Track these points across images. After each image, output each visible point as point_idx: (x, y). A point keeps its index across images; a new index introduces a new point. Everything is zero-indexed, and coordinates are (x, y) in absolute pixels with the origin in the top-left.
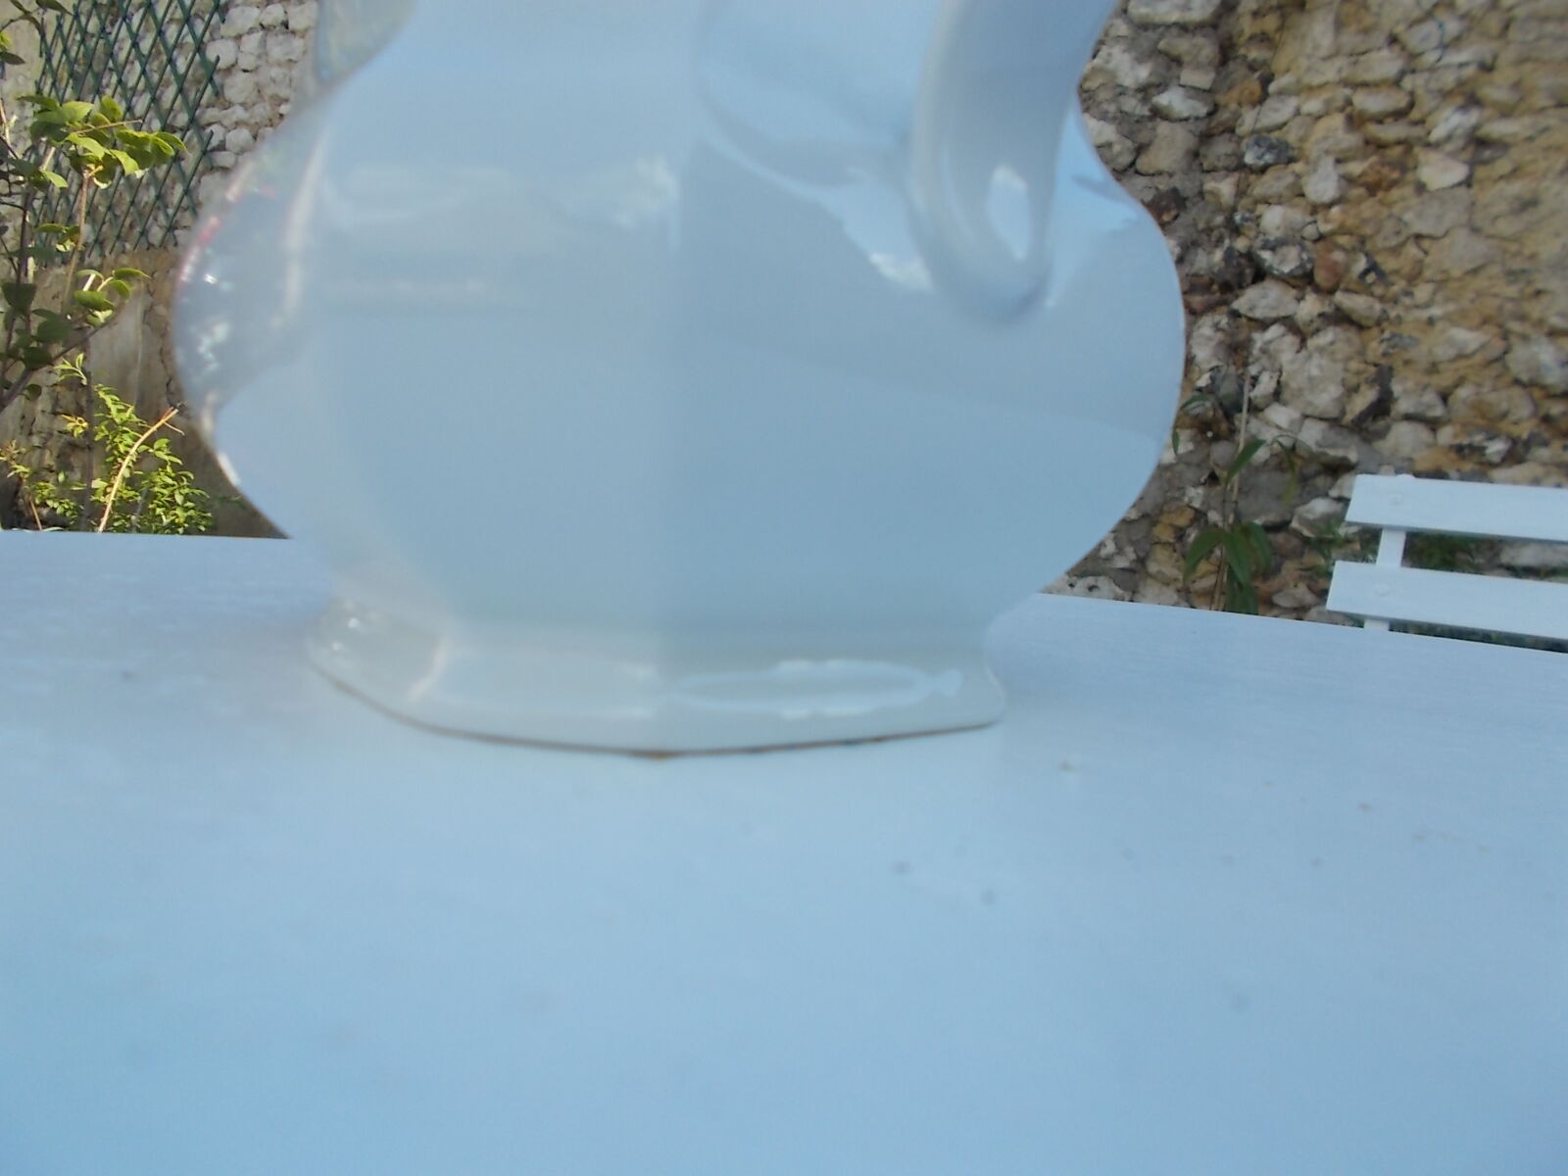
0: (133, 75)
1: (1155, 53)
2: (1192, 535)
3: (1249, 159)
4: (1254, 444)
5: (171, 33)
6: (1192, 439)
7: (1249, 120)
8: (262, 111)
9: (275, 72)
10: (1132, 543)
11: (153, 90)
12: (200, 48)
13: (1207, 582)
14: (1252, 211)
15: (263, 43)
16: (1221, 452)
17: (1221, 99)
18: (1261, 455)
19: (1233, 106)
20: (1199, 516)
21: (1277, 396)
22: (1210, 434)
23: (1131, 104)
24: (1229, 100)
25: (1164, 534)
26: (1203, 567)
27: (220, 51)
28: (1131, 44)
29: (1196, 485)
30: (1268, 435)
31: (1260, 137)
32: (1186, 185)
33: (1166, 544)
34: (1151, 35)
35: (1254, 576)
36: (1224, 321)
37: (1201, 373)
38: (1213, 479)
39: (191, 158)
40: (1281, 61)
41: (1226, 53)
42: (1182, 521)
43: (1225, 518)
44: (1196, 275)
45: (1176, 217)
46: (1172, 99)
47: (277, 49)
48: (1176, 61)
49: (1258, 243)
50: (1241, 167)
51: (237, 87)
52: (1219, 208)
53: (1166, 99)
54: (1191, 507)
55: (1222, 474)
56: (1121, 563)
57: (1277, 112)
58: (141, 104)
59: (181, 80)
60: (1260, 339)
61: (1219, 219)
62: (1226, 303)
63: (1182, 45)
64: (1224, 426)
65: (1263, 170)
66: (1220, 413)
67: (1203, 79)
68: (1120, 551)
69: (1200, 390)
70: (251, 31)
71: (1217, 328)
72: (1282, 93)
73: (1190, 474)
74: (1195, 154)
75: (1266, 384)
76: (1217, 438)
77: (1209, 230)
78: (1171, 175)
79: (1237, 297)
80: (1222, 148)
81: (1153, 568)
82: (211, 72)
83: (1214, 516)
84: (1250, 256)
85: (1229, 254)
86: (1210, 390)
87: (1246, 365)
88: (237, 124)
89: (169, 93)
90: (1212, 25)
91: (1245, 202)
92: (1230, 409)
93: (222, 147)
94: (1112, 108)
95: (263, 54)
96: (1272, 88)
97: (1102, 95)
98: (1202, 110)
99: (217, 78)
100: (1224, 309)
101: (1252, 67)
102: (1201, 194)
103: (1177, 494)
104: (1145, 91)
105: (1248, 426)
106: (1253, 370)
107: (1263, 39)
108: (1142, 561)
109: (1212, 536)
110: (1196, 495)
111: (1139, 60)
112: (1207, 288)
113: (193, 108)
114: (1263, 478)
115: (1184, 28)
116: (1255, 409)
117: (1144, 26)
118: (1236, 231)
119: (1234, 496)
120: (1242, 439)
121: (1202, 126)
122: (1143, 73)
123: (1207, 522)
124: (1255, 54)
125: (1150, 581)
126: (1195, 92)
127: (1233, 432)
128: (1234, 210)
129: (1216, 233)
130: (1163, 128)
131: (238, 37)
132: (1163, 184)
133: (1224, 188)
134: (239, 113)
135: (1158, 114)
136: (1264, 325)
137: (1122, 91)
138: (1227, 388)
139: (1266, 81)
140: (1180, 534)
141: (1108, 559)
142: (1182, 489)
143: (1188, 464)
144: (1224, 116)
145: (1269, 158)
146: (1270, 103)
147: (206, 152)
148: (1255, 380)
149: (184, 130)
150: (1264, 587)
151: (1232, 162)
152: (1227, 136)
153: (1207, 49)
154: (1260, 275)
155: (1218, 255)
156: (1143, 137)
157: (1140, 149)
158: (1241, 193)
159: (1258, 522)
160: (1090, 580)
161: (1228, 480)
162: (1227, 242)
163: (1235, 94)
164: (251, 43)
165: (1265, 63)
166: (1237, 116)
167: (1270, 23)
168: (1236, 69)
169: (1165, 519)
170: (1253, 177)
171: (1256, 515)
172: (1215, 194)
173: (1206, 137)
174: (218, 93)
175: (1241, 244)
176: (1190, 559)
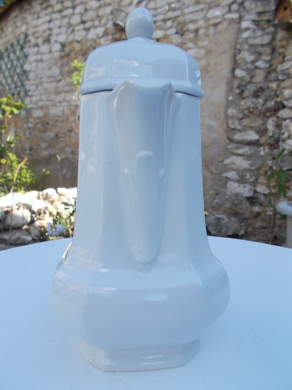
0: (7, 74)
1: (255, 52)
2: (269, 173)
3: (280, 77)
4: (284, 150)
5: (15, 63)
6: (269, 149)
7: (280, 68)
8: (38, 81)
9: (40, 71)
10: (254, 175)
11: (12, 77)
12: (22, 66)
13: (273, 184)
14: (281, 90)
15: (37, 65)
16: (276, 152)
17: (272, 62)
18: (286, 152)
20: (271, 168)
21: (289, 137)
22: (273, 147)
23: (250, 66)
24: (275, 63)
25: (262, 172)
26: (272, 180)
27: (27, 67)
28: (249, 50)
29: (270, 160)
30: (287, 147)
31: (283, 72)
32: (264, 85)
33: (262, 175)
34: (254, 48)
35: (285, 182)
36: (275, 119)
37: (270, 132)
38: (274, 158)
39: (22, 94)
40: (287, 52)
41: (273, 51)
42: (267, 169)
43: (277, 168)
44: (268, 108)
45: (262, 94)
46: (260, 64)
47: (40, 66)
48: (260, 54)
49: (283, 99)
50: (277, 80)
51: (32, 76)
52: (273, 91)
53: (258, 64)
54: (269, 166)
55: (276, 157)
56: (252, 180)
57: (287, 65)
58: (9, 81)
59: (18, 75)
60: (284, 123)
61: (273, 93)
62: (275, 114)
63: (262, 50)
64: (276, 145)
65: (283, 80)
66: (275, 142)
67: (267, 58)
68: (251, 177)
69: (270, 136)
70: (33, 62)
71: (273, 121)
72: (288, 60)
73: (268, 157)
74: (266, 77)
75: (286, 135)
76: (275, 148)
77: (270, 96)
78: (260, 83)
79: (278, 113)
80: (273, 75)
81: (260, 181)
82: (25, 73)
83: (274, 168)
84: (281, 103)
85: (276, 102)
86: (273, 136)
87: (281, 130)
88: (33, 85)
89: (16, 78)
90: (269, 44)
91: (279, 89)
92: (277, 141)
93: (29, 90)
94: (244, 67)
95: (37, 67)
96: (286, 59)
97: (242, 64)
98: (267, 65)
99: (27, 74)
100: (275, 116)
101: (280, 54)
102: (268, 87)
103: (265, 163)
104: (253, 62)
105: (282, 145)
106: (283, 131)
107: (283, 47)
108: (257, 179)
109: (274, 173)
110: (270, 163)
111: (251, 54)
112: (270, 111)
113: (22, 81)
114: (286, 158)
115: (262, 45)
116: (284, 141)
117: (252, 46)
118: (277, 96)
119: (279, 163)
120: (280, 148)
121: (268, 70)
122: (252, 58)
124: (281, 50)
125: (259, 184)
126: (266, 61)
127: (278, 147)
128: (276, 91)
129: (272, 97)
130: (258, 71)
131: (31, 64)
132: (258, 86)
133: (274, 85)
134: (32, 82)
135: (257, 68)
136: (285, 119)
137: (246, 63)
138: (277, 136)
139: (284, 57)
140: (266, 172)
141: (248, 179)
142: (266, 161)
143: (268, 155)
144: (273, 67)
145: (285, 77)
146: (285, 63)
147: (26, 92)
148: (283, 134)
149: (20, 87)
150: (288, 185)
152: (274, 72)
153: (268, 50)
154: (284, 107)
155: (273, 103)
156: (253, 74)
157: (252, 77)
158: (278, 86)
159: (285, 169)
160: (244, 185)
161: (278, 159)
162: (275, 99)
163: (276, 61)
164: (34, 65)
165: (283, 53)
166: (277, 67)
167: (284, 42)
168: (276, 55)
169: (262, 169)
170: (281, 83)
171: (285, 167)
172: (272, 87)
173: (269, 73)
174: (27, 77)
175: (279, 99)
176: (269, 179)
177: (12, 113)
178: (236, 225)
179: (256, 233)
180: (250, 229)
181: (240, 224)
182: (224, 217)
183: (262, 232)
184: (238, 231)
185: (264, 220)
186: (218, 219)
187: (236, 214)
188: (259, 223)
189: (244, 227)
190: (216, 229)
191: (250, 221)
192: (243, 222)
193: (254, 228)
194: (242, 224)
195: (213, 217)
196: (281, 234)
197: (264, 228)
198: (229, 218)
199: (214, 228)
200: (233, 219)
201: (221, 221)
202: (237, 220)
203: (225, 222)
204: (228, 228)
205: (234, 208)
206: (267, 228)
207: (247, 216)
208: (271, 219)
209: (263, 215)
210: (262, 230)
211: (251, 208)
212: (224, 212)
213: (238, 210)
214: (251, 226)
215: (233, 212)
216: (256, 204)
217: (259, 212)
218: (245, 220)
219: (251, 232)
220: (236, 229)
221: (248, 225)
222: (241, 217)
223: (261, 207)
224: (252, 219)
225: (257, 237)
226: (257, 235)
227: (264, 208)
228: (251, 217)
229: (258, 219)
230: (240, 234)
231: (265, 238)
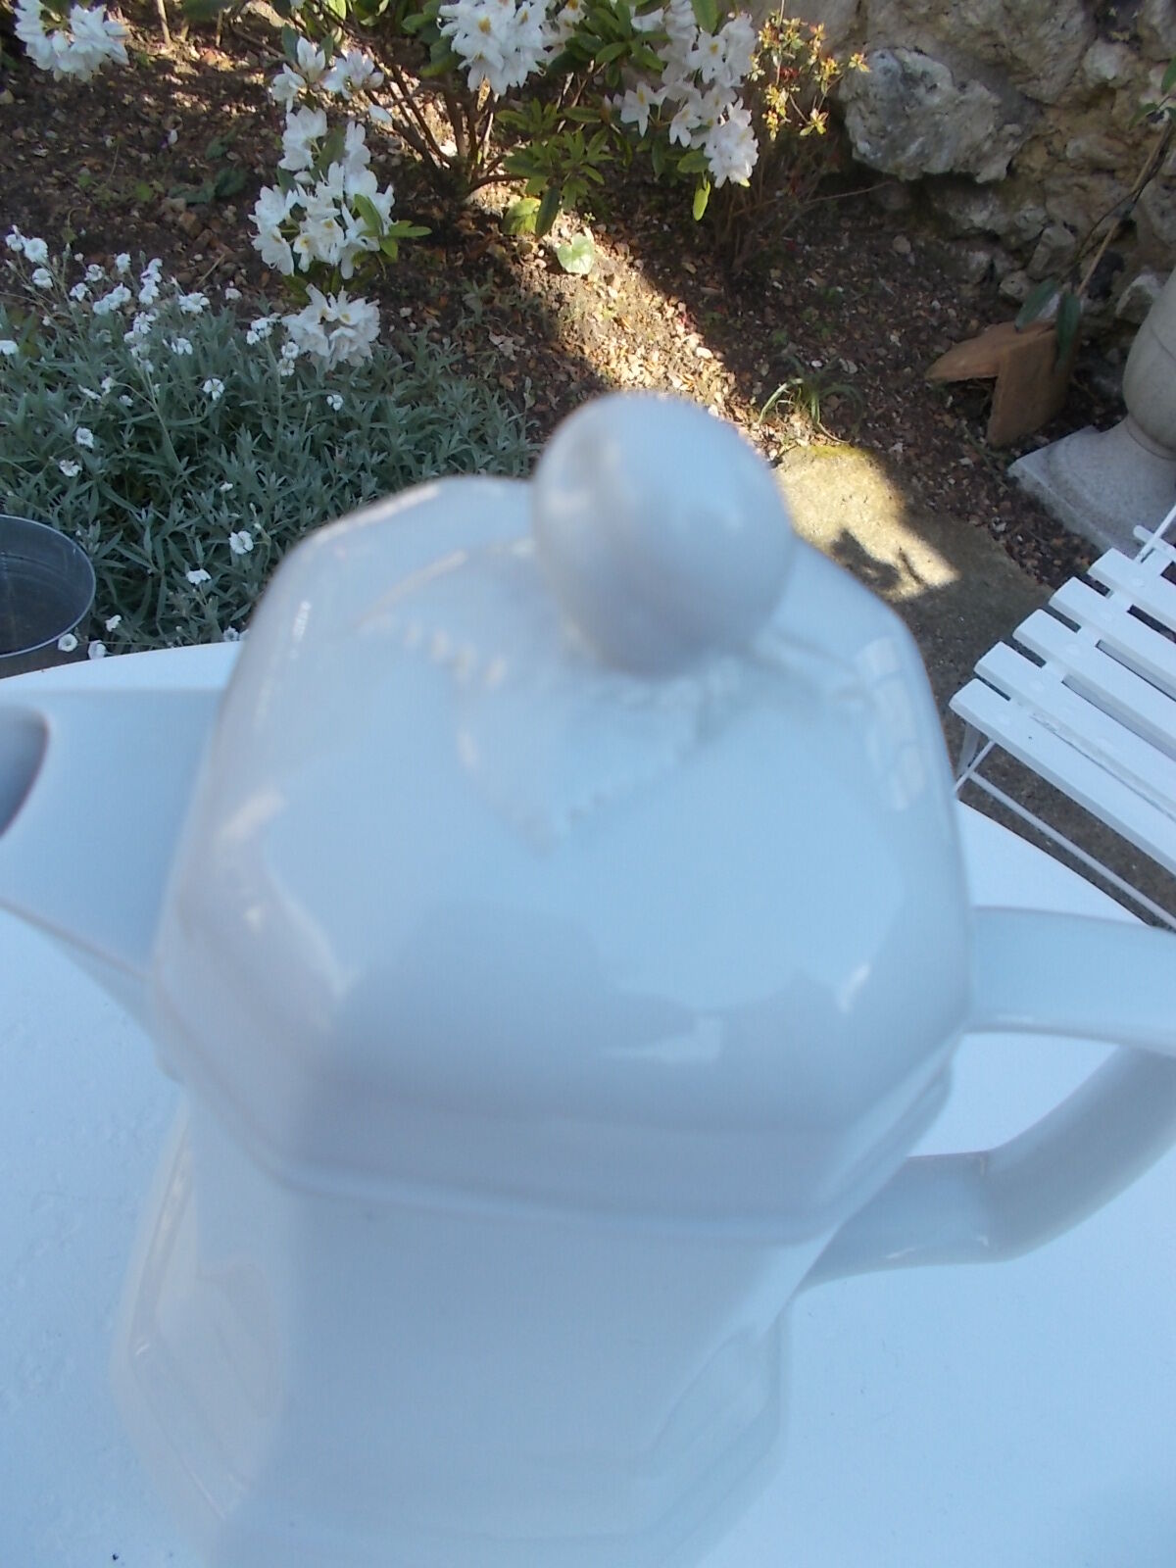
178: (981, 129)
179: (1052, 184)
180: (1037, 159)
181: (1000, 129)
182: (940, 71)
183: (1083, 188)
184: (983, 158)
185: (1113, 132)
186: (910, 79)
187: (1000, 69)
188: (1084, 141)
189: (1012, 146)
190: (883, 133)
191: (1051, 115)
192: (1016, 120)
193: (1056, 157)
194: (1010, 128)
195: (890, 62)
196: (1156, 220)
197: (1098, 169)
198: (963, 87)
199: (873, 122)
200: (979, 91)
201: (921, 91)
202: (995, 100)
203: (936, 100)
204: (939, 139)
205: (1003, 37)
206: (1111, 172)
207: (1046, 89)
208: (1150, 133)
209: (1122, 97)
210: (1084, 180)
211: (1086, 49)
212: (948, 46)
213: (1020, 50)
214: (1048, 144)
215: (989, 53)
216: (1115, 35)
217: (1111, 85)
218: (1031, 110)
219: (1036, 176)
220: (975, 148)
221: (1036, 137)
222: (1019, 87)
223: (1132, 57)
224: (1067, 109)
225: (1052, 204)
226: (1056, 194)
227: (1140, 67)
228: (1066, 99)
229: (1093, 114)
230: (979, 180)
231: (1080, 221)
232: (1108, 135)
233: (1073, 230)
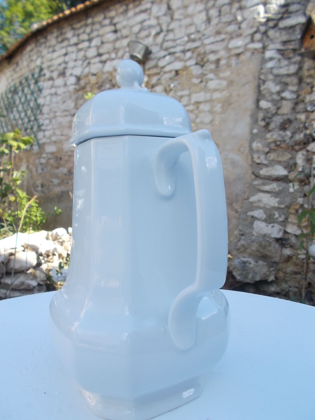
0: (20, 108)
1: (280, 83)
2: (300, 211)
3: (309, 109)
5: (29, 97)
6: (299, 185)
7: (308, 98)
8: (52, 115)
9: (54, 105)
10: (284, 214)
11: (26, 112)
12: (36, 100)
13: (305, 224)
14: (310, 123)
15: (51, 98)
16: (307, 188)
17: (300, 93)
19: (303, 95)
20: (302, 206)
22: (303, 184)
23: (276, 97)
24: (302, 93)
25: (292, 211)
26: (304, 220)
27: (41, 101)
28: (274, 81)
29: (301, 197)
31: (311, 103)
32: (291, 117)
33: (293, 214)
34: (279, 78)
36: (304, 152)
37: (300, 167)
38: (305, 196)
39: (35, 129)
41: (301, 80)
42: (297, 207)
43: (309, 206)
44: (296, 141)
45: (289, 126)
46: (286, 94)
47: (55, 99)
48: (286, 84)
49: (313, 131)
50: (306, 111)
51: (45, 110)
52: (301, 122)
53: (284, 95)
54: (299, 204)
55: (307, 194)
56: (281, 219)
58: (23, 115)
59: (32, 109)
61: (301, 126)
62: (305, 148)
63: (288, 80)
64: (307, 181)
65: (313, 112)
66: (305, 178)
67: (295, 88)
68: (280, 216)
69: (299, 172)
70: (48, 95)
71: (303, 155)
73: (299, 194)
74: (294, 109)
76: (305, 184)
77: (299, 129)
78: (287, 114)
79: (308, 146)
80: (301, 107)
81: (290, 220)
82: (39, 107)
83: (306, 206)
84: (311, 135)
85: (305, 135)
86: (302, 171)
87: (311, 164)
88: (46, 119)
89: (29, 112)
90: (296, 74)
91: (308, 120)
92: (308, 177)
93: (42, 125)
94: (270, 98)
95: (51, 101)
96: (314, 89)
97: (267, 95)
98: (294, 96)
99: (41, 108)
100: (304, 150)
101: (308, 84)
102: (296, 119)
103: (295, 200)
104: (279, 93)
105: (313, 181)
106: (314, 166)
107: (311, 76)
108: (286, 219)
109: (305, 212)
110: (300, 200)
111: (277, 84)
112: (299, 144)
113: (35, 115)
115: (288, 75)
117: (277, 76)
118: (306, 128)
119: (311, 200)
120: (312, 185)
121: (295, 101)
122: (278, 88)
123: (304, 207)
124: (308, 80)
125: (289, 224)
126: (293, 92)
127: (309, 183)
128: (305, 123)
129: (301, 130)
130: (284, 102)
131: (45, 97)
132: (285, 117)
133: (302, 117)
134: (46, 116)
135: (283, 99)
137: (272, 94)
138: (307, 171)
139: (312, 87)
140: (297, 211)
141: (277, 218)
142: (296, 199)
143: (298, 192)
144: (301, 98)
145: (314, 108)
146: (314, 94)
147: (39, 126)
148: (314, 168)
149: (33, 121)
151: (304, 110)
152: (302, 103)
153: (295, 80)
154: (314, 140)
155: (302, 135)
156: (279, 105)
157: (278, 108)
158: (307, 118)
160: (272, 225)
161: (309, 196)
162: (304, 132)
163: (303, 92)
164: (48, 98)
165: (311, 83)
166: (305, 97)
167: (312, 72)
168: (304, 85)
169: (292, 207)
170: (310, 114)
172: (300, 119)
173: (296, 104)
174: (41, 111)
175: (308, 132)
176: (300, 218)
177: (19, 148)
178: (265, 270)
179: (287, 279)
180: (281, 274)
181: (269, 269)
182: (250, 260)
183: (295, 278)
184: (267, 276)
185: (296, 265)
186: (244, 263)
187: (264, 257)
188: (290, 268)
189: (274, 272)
190: (242, 274)
191: (280, 265)
192: (272, 267)
193: (285, 273)
194: (272, 269)
195: (239, 260)
197: (296, 273)
198: (257, 262)
199: (239, 272)
200: (261, 262)
201: (248, 264)
202: (265, 263)
203: (251, 266)
204: (255, 273)
205: (262, 251)
206: (299, 273)
207: (277, 259)
208: (304, 263)
209: (294, 258)
210: (294, 276)
211: (281, 251)
212: (250, 255)
213: (267, 253)
214: (282, 271)
215: (260, 255)
216: (287, 246)
217: (290, 256)
218: (275, 265)
219: (282, 278)
220: (265, 274)
221: (279, 270)
222: (270, 260)
223: (292, 250)
224: (283, 263)
225: (289, 283)
226: (289, 281)
227: (295, 251)
228: (282, 261)
229: (290, 263)
230: (269, 280)
231: (297, 285)
232: (295, 266)
233: (297, 287)
